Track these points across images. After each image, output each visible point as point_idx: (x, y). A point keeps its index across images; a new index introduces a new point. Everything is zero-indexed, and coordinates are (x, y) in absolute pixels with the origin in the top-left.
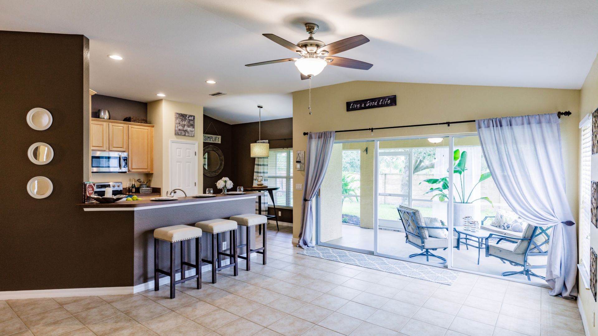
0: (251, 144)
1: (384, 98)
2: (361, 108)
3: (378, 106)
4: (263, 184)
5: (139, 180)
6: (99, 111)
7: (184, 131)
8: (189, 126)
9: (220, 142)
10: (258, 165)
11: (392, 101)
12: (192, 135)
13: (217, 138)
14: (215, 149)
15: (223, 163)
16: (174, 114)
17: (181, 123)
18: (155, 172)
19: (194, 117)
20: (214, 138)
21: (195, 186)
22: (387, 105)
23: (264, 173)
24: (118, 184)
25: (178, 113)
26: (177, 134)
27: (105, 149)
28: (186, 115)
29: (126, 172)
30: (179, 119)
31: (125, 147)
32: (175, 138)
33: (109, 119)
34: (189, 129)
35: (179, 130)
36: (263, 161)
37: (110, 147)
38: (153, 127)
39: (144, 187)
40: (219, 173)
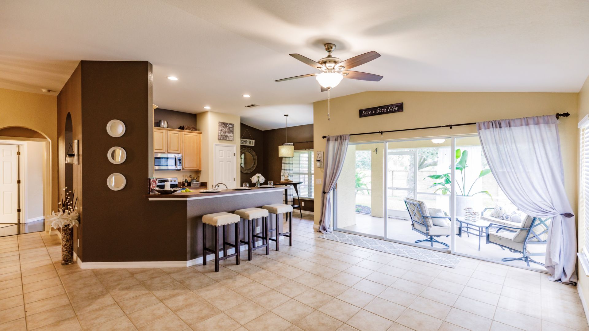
0: (279, 146)
1: (392, 105)
2: (372, 115)
3: (387, 112)
4: (289, 179)
5: (190, 176)
6: (160, 122)
7: (225, 136)
8: (229, 133)
9: (253, 145)
10: (285, 163)
11: (400, 107)
12: (232, 140)
13: (251, 142)
14: (250, 151)
15: (256, 162)
16: (217, 123)
17: (223, 130)
18: (202, 170)
19: (233, 124)
20: (249, 142)
21: (234, 180)
22: (395, 111)
23: (289, 170)
24: (174, 179)
25: (220, 122)
26: (220, 139)
27: (164, 152)
28: (227, 124)
29: (180, 170)
30: (221, 127)
31: (179, 150)
32: (218, 142)
33: (168, 128)
34: (229, 135)
35: (222, 135)
36: (289, 160)
37: (169, 150)
38: (201, 133)
39: (194, 182)
40: (253, 170)
